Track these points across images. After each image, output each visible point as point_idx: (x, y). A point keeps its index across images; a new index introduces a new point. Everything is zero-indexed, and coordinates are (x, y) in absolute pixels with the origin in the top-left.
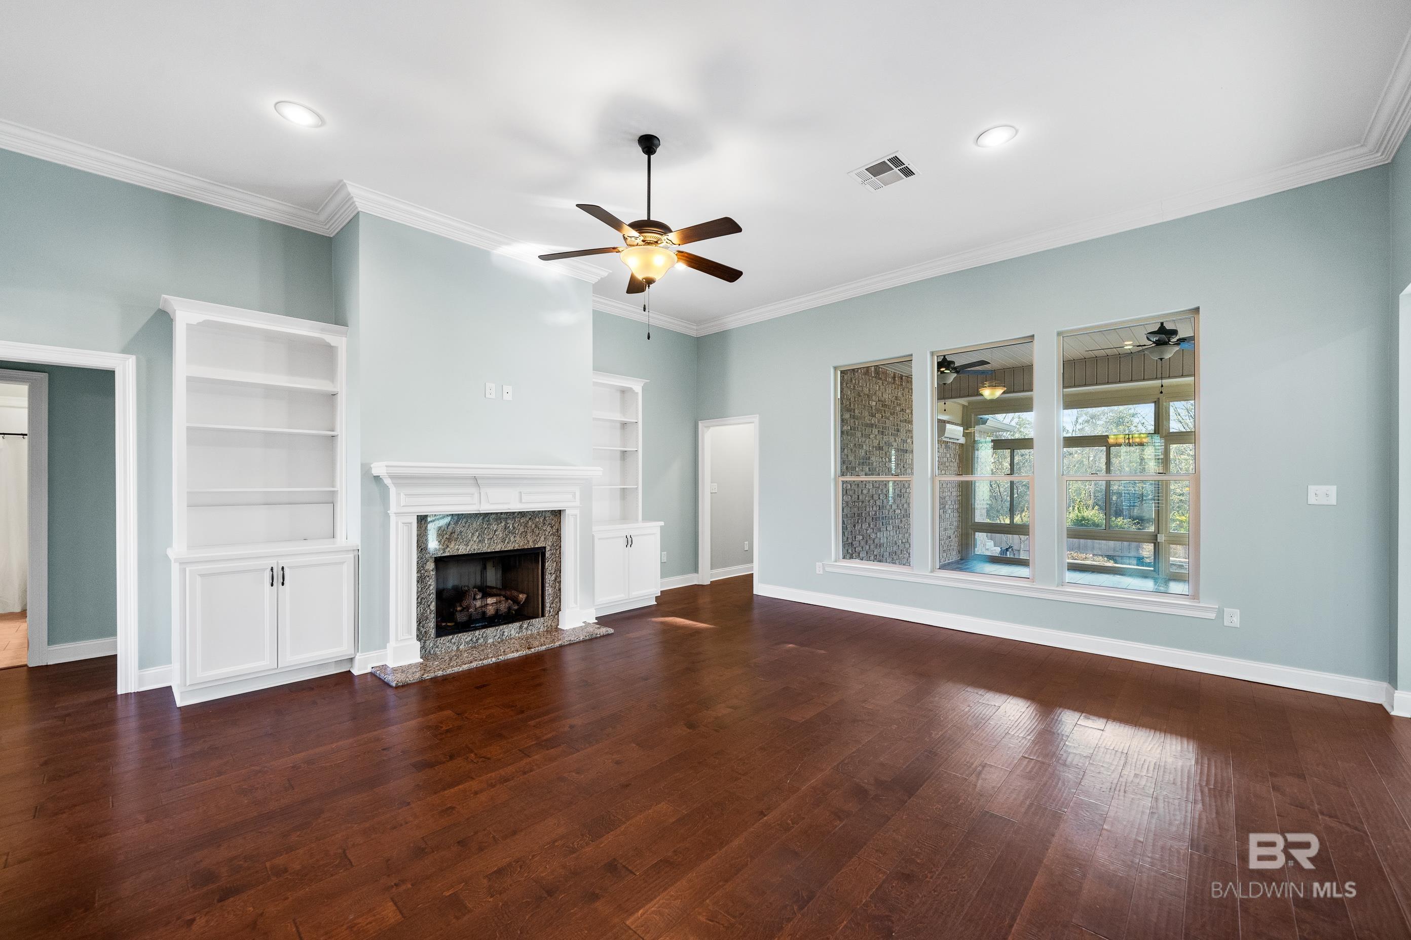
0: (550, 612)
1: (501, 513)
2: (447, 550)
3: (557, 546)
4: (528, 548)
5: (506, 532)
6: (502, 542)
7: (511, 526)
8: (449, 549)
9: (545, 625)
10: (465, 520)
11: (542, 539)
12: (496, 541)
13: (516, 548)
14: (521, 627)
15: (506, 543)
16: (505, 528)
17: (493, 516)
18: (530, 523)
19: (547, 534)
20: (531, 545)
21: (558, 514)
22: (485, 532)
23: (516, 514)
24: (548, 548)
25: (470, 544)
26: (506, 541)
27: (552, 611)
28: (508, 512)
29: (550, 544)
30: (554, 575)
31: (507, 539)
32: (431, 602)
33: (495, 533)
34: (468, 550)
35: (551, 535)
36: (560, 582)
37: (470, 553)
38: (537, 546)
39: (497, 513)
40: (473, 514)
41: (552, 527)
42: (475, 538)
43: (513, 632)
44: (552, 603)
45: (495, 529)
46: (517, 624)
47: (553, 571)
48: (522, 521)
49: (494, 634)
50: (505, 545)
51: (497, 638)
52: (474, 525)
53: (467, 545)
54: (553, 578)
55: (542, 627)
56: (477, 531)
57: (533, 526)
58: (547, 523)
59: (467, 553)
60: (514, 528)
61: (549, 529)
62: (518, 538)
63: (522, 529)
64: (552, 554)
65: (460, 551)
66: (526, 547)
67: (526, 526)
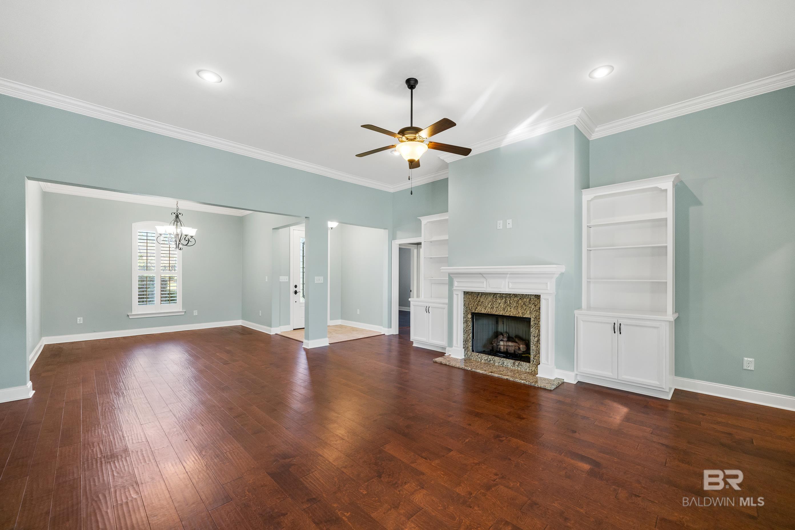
0: (533, 361)
1: (503, 294)
2: (476, 310)
3: (538, 318)
4: (518, 317)
5: (506, 305)
6: (503, 310)
7: (508, 302)
8: (477, 309)
9: (530, 368)
10: (484, 296)
11: (528, 312)
12: (500, 309)
13: (511, 315)
14: (514, 363)
15: (505, 311)
16: (505, 303)
17: (499, 295)
18: (520, 301)
19: (532, 310)
20: (520, 315)
21: (538, 297)
22: (494, 303)
23: (511, 295)
24: (532, 319)
25: (487, 308)
26: (506, 310)
27: (535, 361)
28: (507, 294)
29: (534, 316)
30: (536, 338)
31: (506, 309)
32: (470, 334)
33: (499, 304)
34: (486, 312)
35: (534, 311)
36: (540, 344)
37: (487, 313)
38: (524, 316)
39: (500, 294)
40: (489, 293)
41: (535, 306)
42: (489, 306)
43: (509, 364)
44: (535, 356)
45: (499, 302)
46: (512, 361)
47: (536, 335)
48: (515, 300)
49: (499, 361)
50: (505, 312)
51: (500, 364)
52: (489, 299)
55: (528, 369)
56: (490, 302)
57: (522, 304)
58: (532, 303)
59: (485, 313)
60: (510, 303)
61: (533, 307)
62: (512, 309)
63: (515, 304)
64: (535, 324)
65: (482, 311)
66: (517, 316)
67: (517, 302)
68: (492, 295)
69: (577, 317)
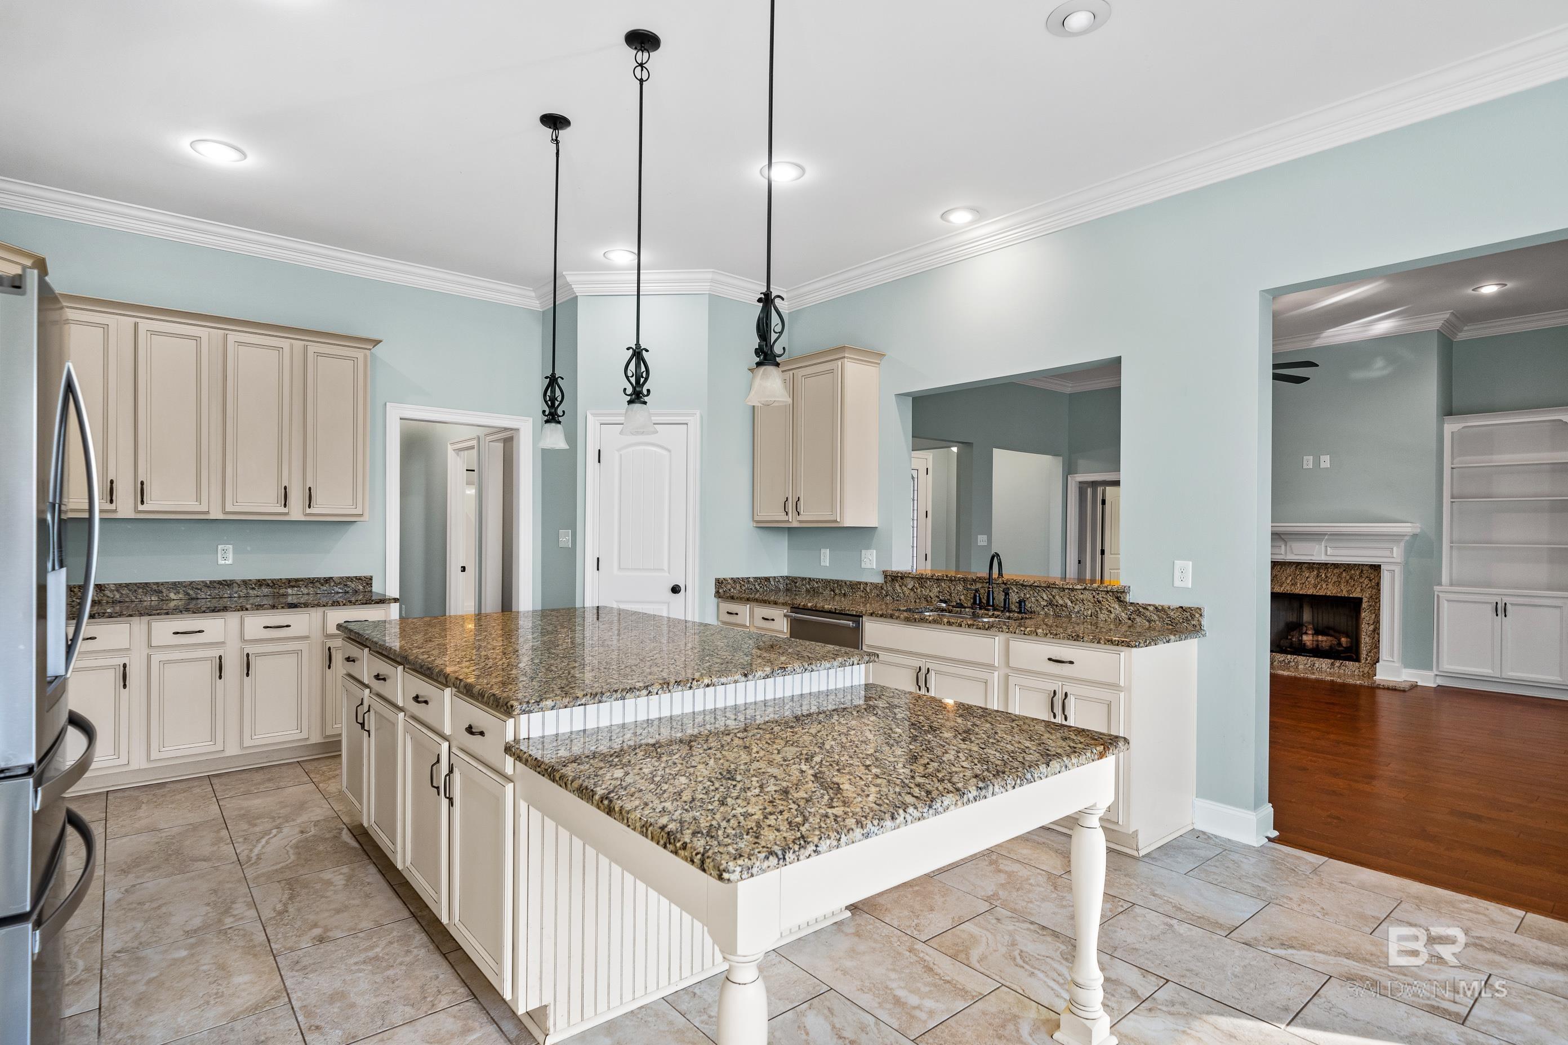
0: (1367, 660)
1: (1314, 563)
3: (1376, 598)
4: (1342, 596)
5: (1318, 580)
6: (1315, 587)
7: (1323, 576)
9: (1361, 670)
10: (1280, 566)
11: (1358, 590)
14: (1333, 664)
15: (1319, 588)
16: (1317, 576)
17: (1306, 565)
18: (1344, 574)
19: (1364, 586)
20: (1345, 594)
21: (1376, 568)
23: (1329, 565)
24: (1365, 600)
25: (1284, 585)
27: (1369, 659)
28: (1321, 563)
29: (1367, 595)
30: (1372, 626)
34: (1282, 590)
35: (1369, 588)
36: (1378, 634)
37: (1284, 592)
38: (1351, 596)
39: (1309, 563)
41: (1370, 580)
42: (1288, 581)
43: (1324, 666)
44: (1370, 652)
46: (1329, 661)
47: (1371, 622)
48: (1335, 572)
49: (1305, 662)
50: (1318, 590)
52: (1288, 571)
53: (1281, 586)
54: (1372, 628)
55: (1357, 671)
56: (1290, 576)
57: (1348, 577)
58: (1365, 576)
59: (1280, 592)
60: (1326, 577)
61: (1366, 582)
62: (1330, 586)
63: (1335, 579)
64: (1370, 606)
66: (1339, 595)
67: (1340, 575)
68: (1294, 566)
69: (1438, 596)
